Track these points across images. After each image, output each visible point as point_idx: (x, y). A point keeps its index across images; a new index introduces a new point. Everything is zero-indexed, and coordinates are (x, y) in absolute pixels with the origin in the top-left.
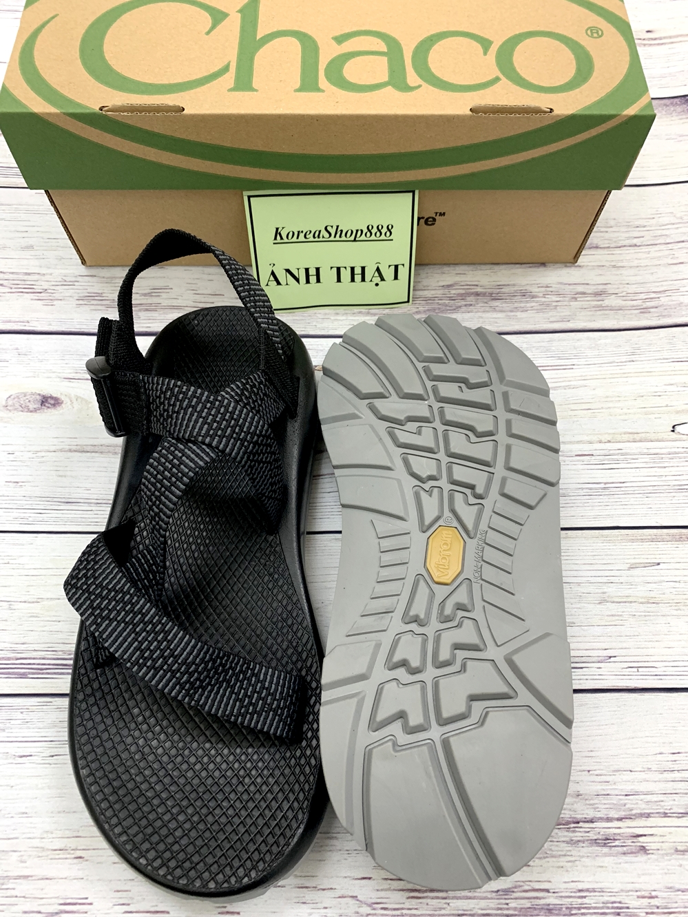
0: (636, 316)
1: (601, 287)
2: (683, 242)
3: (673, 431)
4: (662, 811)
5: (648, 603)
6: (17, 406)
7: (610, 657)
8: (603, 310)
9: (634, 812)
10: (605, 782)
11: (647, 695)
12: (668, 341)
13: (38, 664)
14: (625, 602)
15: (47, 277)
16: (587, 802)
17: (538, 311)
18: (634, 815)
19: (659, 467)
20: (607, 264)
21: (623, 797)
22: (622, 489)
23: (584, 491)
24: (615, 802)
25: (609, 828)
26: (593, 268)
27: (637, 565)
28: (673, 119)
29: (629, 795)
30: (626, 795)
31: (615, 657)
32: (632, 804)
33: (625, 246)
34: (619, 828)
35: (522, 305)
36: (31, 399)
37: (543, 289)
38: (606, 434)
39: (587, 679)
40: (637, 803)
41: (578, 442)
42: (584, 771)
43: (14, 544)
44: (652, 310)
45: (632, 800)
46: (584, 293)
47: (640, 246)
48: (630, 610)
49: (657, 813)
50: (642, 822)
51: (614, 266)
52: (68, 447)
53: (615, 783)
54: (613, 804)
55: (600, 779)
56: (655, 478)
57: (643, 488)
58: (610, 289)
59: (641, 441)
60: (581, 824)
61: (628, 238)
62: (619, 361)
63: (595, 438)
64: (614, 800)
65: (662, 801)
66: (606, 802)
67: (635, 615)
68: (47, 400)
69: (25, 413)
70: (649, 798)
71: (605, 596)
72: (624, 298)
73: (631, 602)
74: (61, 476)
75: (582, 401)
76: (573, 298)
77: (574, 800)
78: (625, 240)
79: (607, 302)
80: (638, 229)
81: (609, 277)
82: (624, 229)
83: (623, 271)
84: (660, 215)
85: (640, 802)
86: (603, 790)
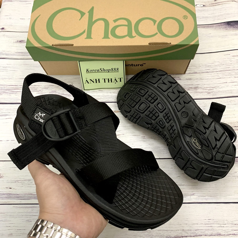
0: (206, 95)
1: (197, 86)
2: (221, 71)
4: (205, 234)
7: (194, 194)
8: (197, 93)
9: (197, 235)
11: (203, 204)
15: (40, 87)
16: (186, 232)
20: (199, 78)
26: (195, 79)
28: (221, 30)
30: (196, 230)
33: (204, 72)
39: (187, 200)
42: (185, 224)
44: (211, 93)
46: (192, 88)
47: (209, 72)
51: (201, 79)
53: (193, 227)
55: (189, 226)
58: (199, 86)
61: (206, 70)
64: (193, 231)
66: (190, 232)
70: (202, 231)
72: (203, 89)
76: (188, 89)
77: (182, 231)
79: (198, 91)
80: (209, 67)
81: (199, 82)
82: (204, 67)
83: (203, 80)
84: (215, 62)
85: (199, 232)
86: (190, 229)
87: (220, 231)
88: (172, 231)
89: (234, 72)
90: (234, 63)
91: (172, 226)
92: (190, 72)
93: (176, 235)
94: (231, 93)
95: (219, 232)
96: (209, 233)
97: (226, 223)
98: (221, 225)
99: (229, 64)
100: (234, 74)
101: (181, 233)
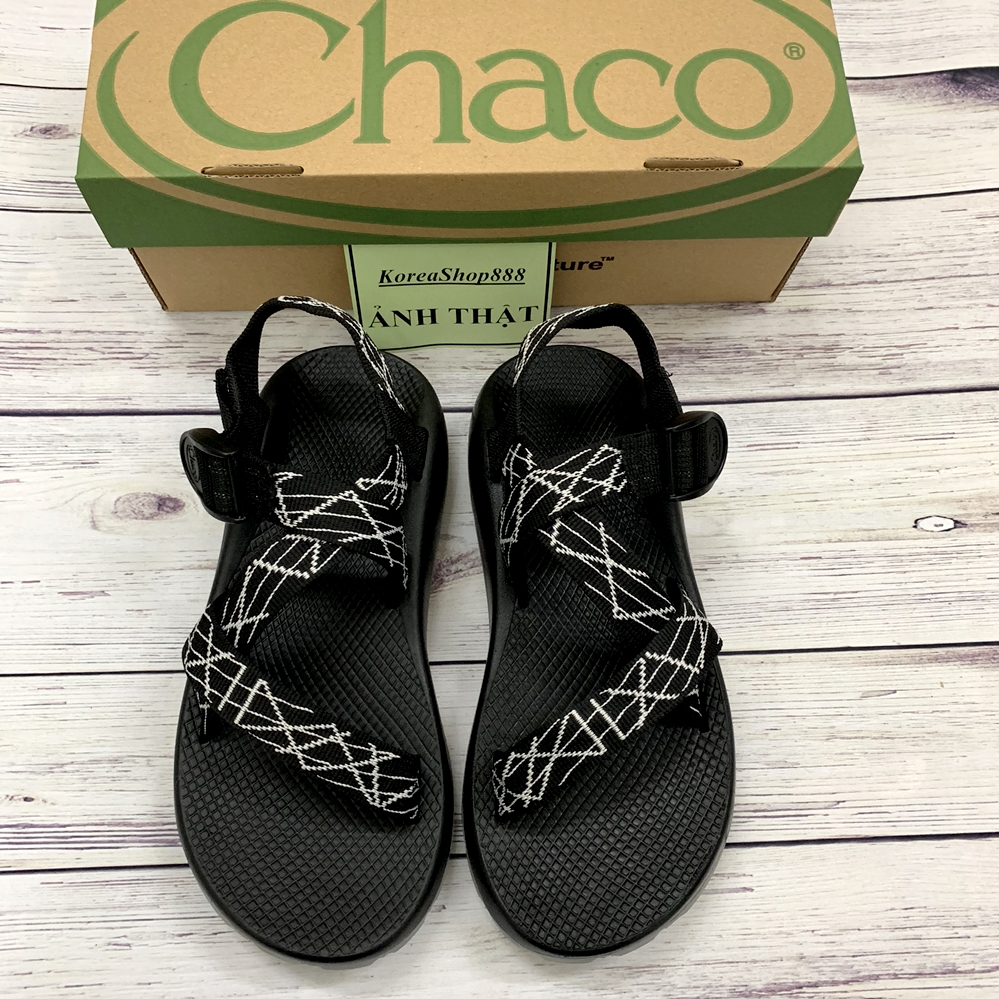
0: (874, 378)
1: (833, 339)
2: (933, 278)
3: (915, 527)
4: (892, 972)
5: (882, 738)
6: (129, 511)
7: (839, 802)
8: (835, 370)
9: (862, 974)
10: (831, 943)
11: (879, 845)
12: (911, 413)
14: (856, 738)
15: (147, 337)
16: (812, 965)
17: (756, 373)
18: (861, 978)
19: (897, 572)
20: (841, 307)
21: (851, 959)
22: (855, 600)
23: (811, 603)
24: (841, 964)
25: (835, 992)
26: (824, 312)
27: (871, 694)
28: (926, 104)
29: (857, 956)
30: (853, 956)
31: (844, 801)
32: (860, 966)
33: (863, 282)
34: (846, 992)
35: (737, 365)
36: (144, 502)
37: (762, 343)
38: (837, 531)
39: (812, 829)
40: (865, 965)
41: (804, 542)
42: (808, 931)
43: (146, 688)
44: (892, 371)
45: (859, 961)
46: (812, 348)
47: (881, 283)
48: (861, 747)
49: (887, 974)
50: (871, 985)
51: (849, 310)
52: (197, 564)
53: (841, 944)
54: (840, 966)
55: (825, 939)
56: (894, 586)
57: (880, 599)
58: (844, 341)
59: (877, 540)
60: (804, 989)
61: (868, 272)
62: (852, 438)
63: (823, 537)
64: (841, 962)
65: (893, 961)
66: (832, 964)
67: (867, 753)
68: (164, 503)
69: (140, 521)
70: (878, 958)
71: (833, 731)
72: (861, 354)
73: (863, 738)
75: (808, 490)
76: (799, 354)
77: (798, 963)
78: (864, 274)
79: (839, 360)
80: (880, 259)
81: (843, 325)
82: (862, 259)
83: (860, 317)
84: (906, 241)
85: (868, 963)
86: (829, 951)
87: (955, 957)
88: (755, 962)
89: (985, 284)
90: (982, 244)
91: (753, 943)
92: (805, 282)
93: (771, 979)
94: (978, 371)
95: (952, 961)
96: (908, 964)
97: (978, 922)
98: (956, 930)
99: (962, 250)
100: (987, 292)
101: (792, 971)
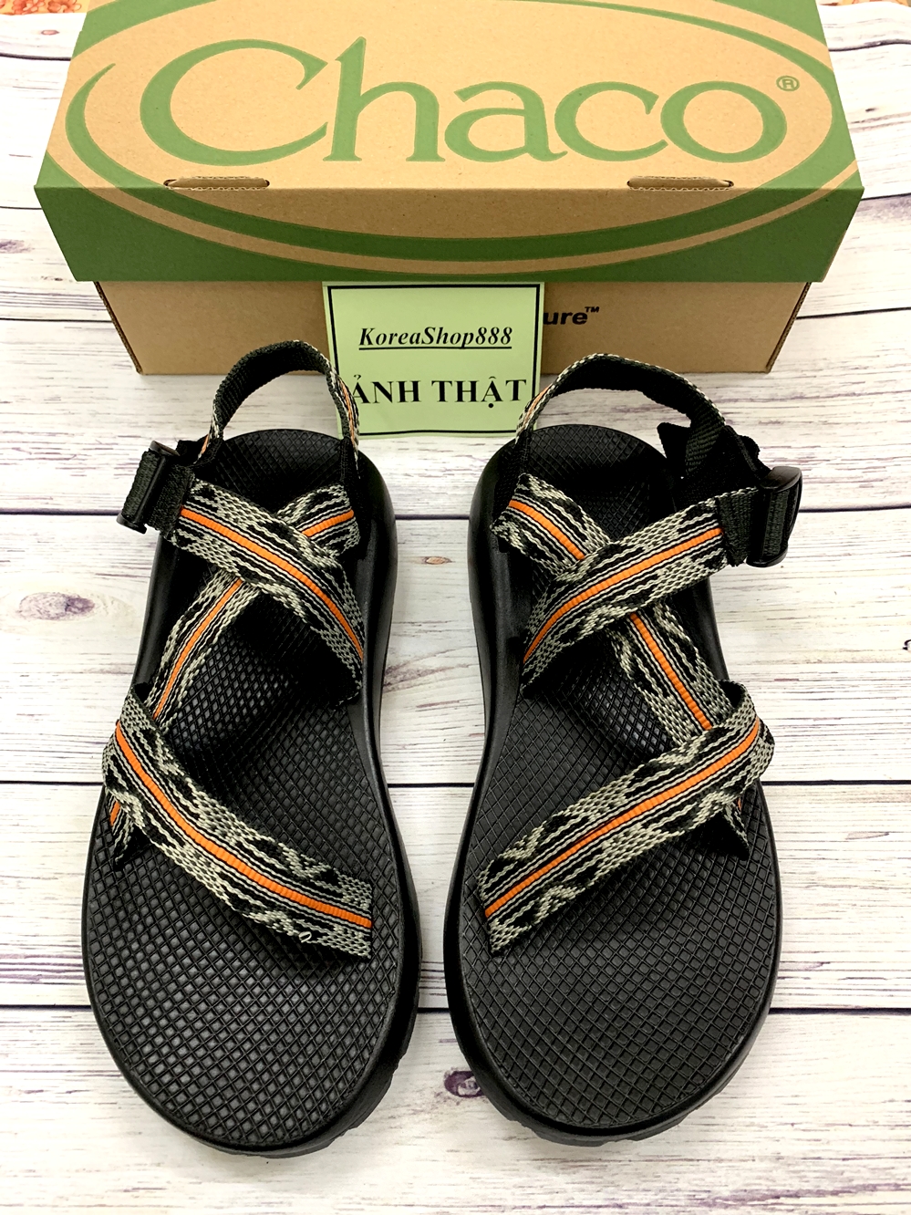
1: (808, 451)
3: (906, 649)
4: (892, 1181)
5: (874, 888)
6: (34, 611)
7: (822, 963)
8: (811, 483)
9: (855, 1183)
10: (815, 1140)
11: (873, 1018)
12: (897, 527)
13: (55, 964)
14: (842, 886)
15: (77, 439)
16: (791, 1168)
18: (854, 1188)
19: (886, 698)
20: (816, 420)
21: (840, 1162)
22: (838, 728)
23: (787, 729)
24: (829, 1169)
25: (820, 1205)
26: (797, 425)
27: (858, 835)
28: (904, 223)
29: (848, 1159)
30: (844, 1159)
31: (829, 963)
32: (852, 1172)
33: (839, 395)
34: (835, 1205)
36: (52, 602)
38: (816, 650)
39: (790, 994)
40: (859, 1171)
41: (779, 662)
42: (786, 1124)
43: (26, 800)
44: (874, 484)
45: (852, 1166)
47: (859, 395)
48: (848, 897)
49: (886, 1185)
50: (866, 1197)
51: (825, 423)
52: (99, 667)
53: (828, 1143)
54: (827, 1172)
55: (807, 1136)
56: (882, 714)
57: (866, 727)
58: (819, 454)
59: (862, 662)
60: (782, 1200)
61: (845, 384)
62: (830, 554)
63: (801, 657)
64: (828, 1166)
65: (893, 1168)
66: (817, 1168)
67: (855, 905)
68: (73, 603)
69: (44, 621)
70: (874, 1163)
71: (814, 877)
72: (839, 467)
73: (850, 886)
74: (90, 707)
75: (782, 607)
77: (773, 1165)
78: (839, 387)
79: (815, 472)
80: (858, 371)
81: (819, 437)
82: (837, 372)
83: (837, 430)
84: (885, 353)
85: (862, 1169)
86: (813, 1151)
88: (721, 1160)
91: (719, 1136)
92: (776, 395)
93: (739, 1185)
101: (766, 1175)
